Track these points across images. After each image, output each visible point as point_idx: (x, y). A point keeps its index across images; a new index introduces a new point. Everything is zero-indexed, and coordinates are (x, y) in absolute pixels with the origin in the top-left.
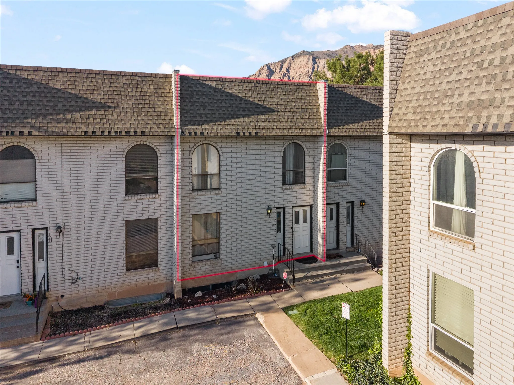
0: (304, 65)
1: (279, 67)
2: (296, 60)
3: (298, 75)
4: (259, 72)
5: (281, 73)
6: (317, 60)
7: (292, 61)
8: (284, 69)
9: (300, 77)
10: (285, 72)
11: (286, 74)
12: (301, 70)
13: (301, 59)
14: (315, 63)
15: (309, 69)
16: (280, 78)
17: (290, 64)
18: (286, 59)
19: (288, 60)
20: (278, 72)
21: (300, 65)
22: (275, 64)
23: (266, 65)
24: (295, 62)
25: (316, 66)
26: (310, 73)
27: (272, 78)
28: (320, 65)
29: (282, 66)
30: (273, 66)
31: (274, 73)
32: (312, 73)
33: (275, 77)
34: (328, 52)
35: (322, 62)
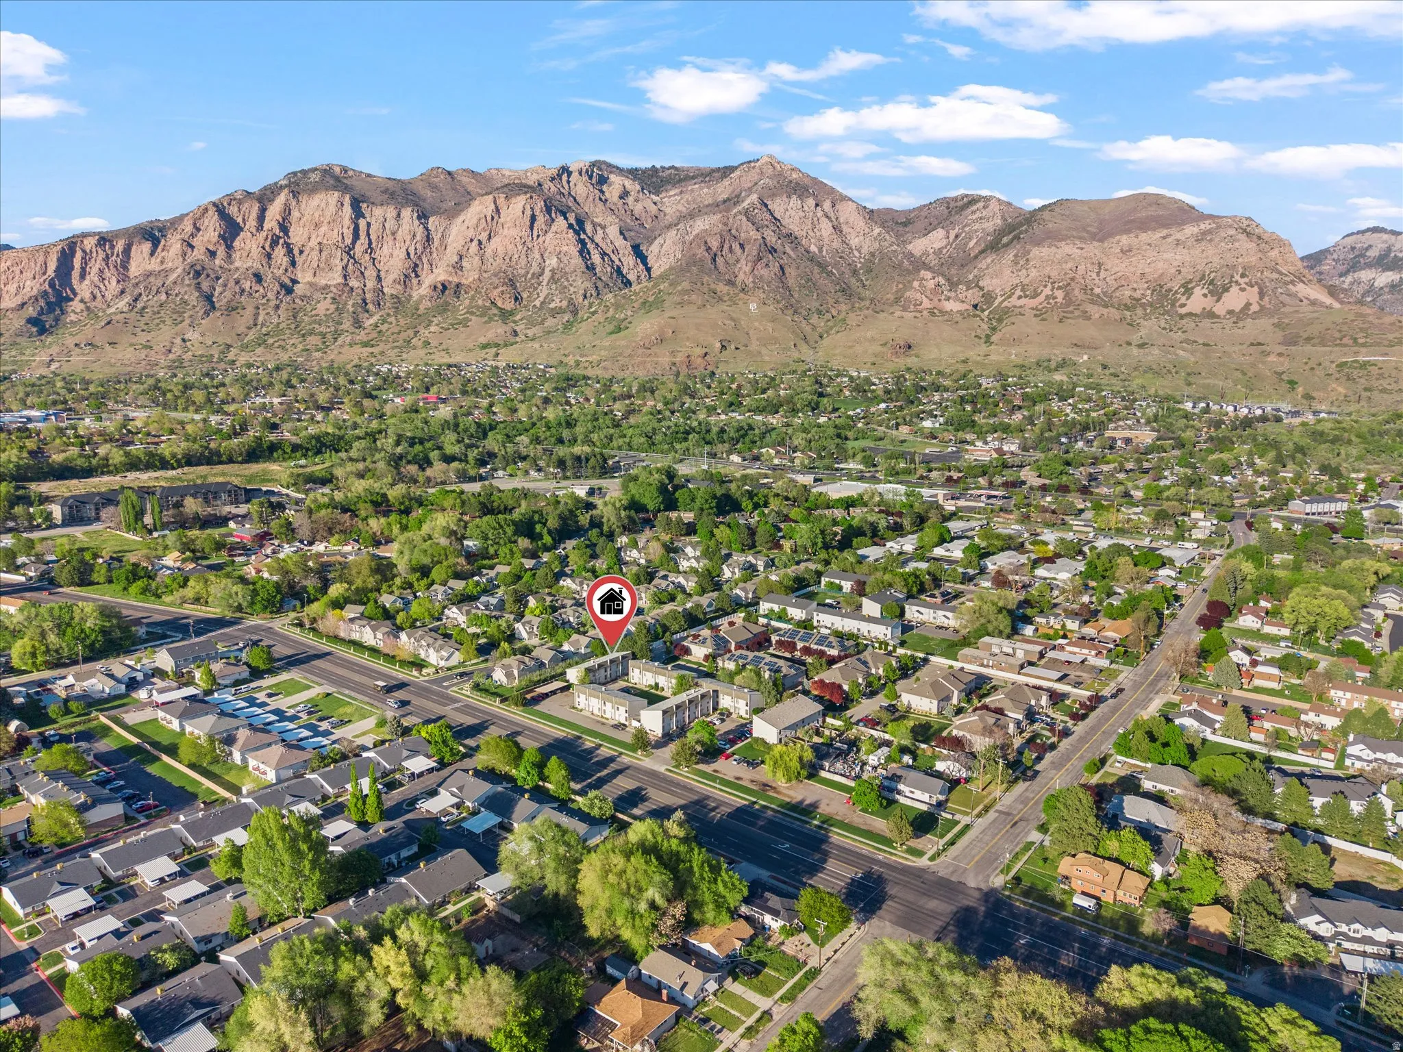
0: (328, 218)
1: (254, 214)
2: (304, 198)
3: (313, 243)
4: (195, 225)
5: (264, 234)
6: (364, 205)
7: (294, 203)
8: (271, 223)
9: (321, 251)
10: (277, 231)
11: (279, 237)
12: (322, 230)
13: (317, 198)
14: (358, 214)
15: (345, 230)
16: (263, 248)
17: (287, 212)
19: (280, 195)
20: (253, 230)
21: (317, 214)
23: (214, 204)
24: (303, 206)
25: (362, 223)
26: (348, 241)
27: (236, 244)
28: (373, 222)
29: (263, 210)
30: (236, 209)
31: (241, 229)
32: (354, 242)
33: (248, 242)
34: (390, 185)
35: (377, 215)
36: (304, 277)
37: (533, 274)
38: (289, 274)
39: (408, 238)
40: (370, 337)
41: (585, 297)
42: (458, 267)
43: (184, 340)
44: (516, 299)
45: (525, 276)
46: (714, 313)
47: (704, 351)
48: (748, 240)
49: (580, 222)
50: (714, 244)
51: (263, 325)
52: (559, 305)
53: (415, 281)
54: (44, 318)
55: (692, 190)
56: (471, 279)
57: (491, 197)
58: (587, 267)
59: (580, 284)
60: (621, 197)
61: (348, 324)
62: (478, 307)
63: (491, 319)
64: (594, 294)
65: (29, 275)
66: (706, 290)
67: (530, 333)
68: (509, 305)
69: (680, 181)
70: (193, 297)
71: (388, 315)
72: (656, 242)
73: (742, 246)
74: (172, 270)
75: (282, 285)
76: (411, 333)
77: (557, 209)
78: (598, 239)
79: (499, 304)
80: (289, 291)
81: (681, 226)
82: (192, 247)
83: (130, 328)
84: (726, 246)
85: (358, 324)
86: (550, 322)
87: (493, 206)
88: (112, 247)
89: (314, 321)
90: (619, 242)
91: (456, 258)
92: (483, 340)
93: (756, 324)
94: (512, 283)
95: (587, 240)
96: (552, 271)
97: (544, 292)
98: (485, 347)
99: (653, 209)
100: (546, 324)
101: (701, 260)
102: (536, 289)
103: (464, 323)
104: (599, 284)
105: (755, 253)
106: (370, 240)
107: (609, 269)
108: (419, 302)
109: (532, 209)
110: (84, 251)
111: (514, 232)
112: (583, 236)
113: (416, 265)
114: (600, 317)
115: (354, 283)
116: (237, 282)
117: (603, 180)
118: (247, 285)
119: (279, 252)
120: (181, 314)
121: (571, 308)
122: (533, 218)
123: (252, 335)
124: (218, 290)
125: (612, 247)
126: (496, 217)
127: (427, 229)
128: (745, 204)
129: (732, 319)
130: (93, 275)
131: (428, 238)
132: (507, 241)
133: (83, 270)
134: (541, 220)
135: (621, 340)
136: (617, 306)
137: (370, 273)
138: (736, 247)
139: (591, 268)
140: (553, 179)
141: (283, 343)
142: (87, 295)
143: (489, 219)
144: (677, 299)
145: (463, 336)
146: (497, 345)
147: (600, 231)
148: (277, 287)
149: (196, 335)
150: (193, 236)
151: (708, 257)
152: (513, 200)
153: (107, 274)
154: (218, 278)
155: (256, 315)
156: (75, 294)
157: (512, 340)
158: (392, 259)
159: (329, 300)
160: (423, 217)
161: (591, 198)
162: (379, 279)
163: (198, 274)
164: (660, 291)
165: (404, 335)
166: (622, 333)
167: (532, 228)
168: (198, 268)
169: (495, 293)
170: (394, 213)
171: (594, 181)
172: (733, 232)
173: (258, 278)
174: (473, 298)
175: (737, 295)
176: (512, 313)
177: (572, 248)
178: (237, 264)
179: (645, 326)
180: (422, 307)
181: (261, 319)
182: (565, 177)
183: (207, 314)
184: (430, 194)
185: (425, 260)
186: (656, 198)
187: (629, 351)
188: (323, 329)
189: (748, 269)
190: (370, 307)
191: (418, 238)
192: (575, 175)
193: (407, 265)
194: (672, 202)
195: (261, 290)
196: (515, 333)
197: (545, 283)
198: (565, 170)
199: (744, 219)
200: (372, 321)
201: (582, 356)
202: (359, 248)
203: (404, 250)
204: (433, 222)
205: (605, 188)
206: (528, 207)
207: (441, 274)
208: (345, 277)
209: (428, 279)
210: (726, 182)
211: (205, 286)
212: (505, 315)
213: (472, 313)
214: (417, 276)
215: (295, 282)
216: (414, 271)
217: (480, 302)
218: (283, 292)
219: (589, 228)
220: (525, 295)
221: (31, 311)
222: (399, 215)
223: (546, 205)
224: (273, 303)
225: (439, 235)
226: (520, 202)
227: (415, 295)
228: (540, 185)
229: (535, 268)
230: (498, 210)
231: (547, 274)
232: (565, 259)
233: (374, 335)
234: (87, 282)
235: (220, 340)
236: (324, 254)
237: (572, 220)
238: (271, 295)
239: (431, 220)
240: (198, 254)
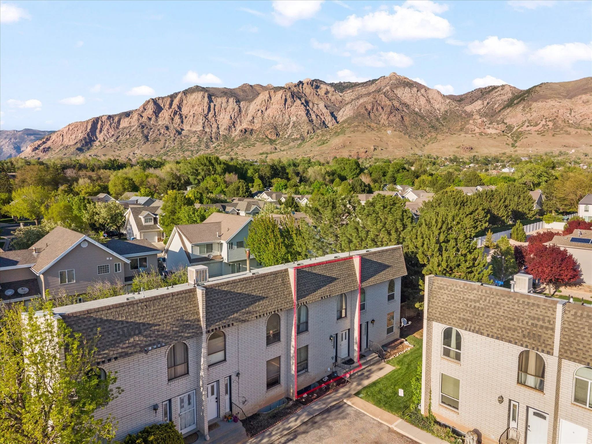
0: (198, 103)
1: (168, 103)
2: (188, 95)
3: (191, 113)
4: (144, 108)
5: (171, 110)
6: (213, 97)
7: (184, 97)
8: (175, 106)
9: (194, 117)
10: (177, 109)
11: (177, 112)
12: (195, 108)
13: (194, 95)
14: (211, 101)
15: (205, 108)
16: (170, 116)
17: (181, 101)
18: (177, 94)
19: (179, 96)
20: (167, 109)
21: (193, 102)
22: (163, 98)
23: (153, 99)
24: (188, 98)
25: (212, 105)
26: (206, 112)
27: (160, 115)
28: (217, 104)
29: (172, 101)
30: (161, 101)
31: (163, 109)
32: (208, 113)
33: (165, 114)
34: (225, 90)
35: (218, 101)
36: (186, 127)
37: (285, 124)
38: (180, 126)
39: (231, 110)
40: (212, 152)
41: (308, 133)
42: (252, 122)
43: (134, 154)
44: (277, 135)
45: (281, 125)
46: (370, 135)
47: (365, 150)
48: (386, 106)
49: (307, 102)
50: (369, 107)
51: (167, 147)
52: (296, 137)
53: (233, 129)
54: (83, 148)
55: (358, 90)
56: (257, 127)
57: (267, 92)
58: (310, 121)
59: (306, 128)
60: (325, 94)
61: (203, 146)
62: (260, 138)
63: (265, 143)
64: (312, 132)
65: (80, 131)
66: (365, 126)
67: (282, 149)
68: (274, 137)
69: (352, 87)
70: (140, 136)
71: (221, 143)
72: (341, 110)
73: (382, 108)
74: (133, 126)
75: (177, 131)
76: (230, 149)
77: (297, 96)
78: (315, 109)
79: (269, 137)
80: (180, 133)
81: (353, 102)
82: (142, 117)
83: (113, 149)
84: (375, 108)
85: (207, 147)
86: (292, 144)
87: (268, 95)
88: (113, 120)
89: (189, 146)
90: (324, 110)
91: (251, 118)
92: (261, 152)
93: (391, 139)
94: (275, 128)
95: (310, 110)
96: (294, 123)
97: (289, 131)
98: (261, 154)
99: (340, 99)
100: (290, 145)
101: (363, 114)
102: (286, 130)
103: (254, 145)
104: (315, 128)
105: (389, 110)
106: (215, 112)
107: (319, 122)
108: (235, 137)
109: (286, 96)
110: (102, 122)
111: (277, 106)
112: (308, 108)
113: (234, 122)
114: (314, 140)
115: (207, 130)
116: (159, 130)
117: (317, 87)
118: (162, 131)
119: (177, 117)
120: (134, 143)
121: (302, 138)
122: (286, 100)
123: (162, 152)
124: (151, 133)
125: (321, 113)
126: (269, 100)
127: (240, 107)
128: (384, 91)
129: (379, 137)
130: (105, 132)
131: (240, 111)
132: (274, 110)
133: (101, 129)
134: (289, 101)
135: (324, 147)
136: (323, 135)
137: (215, 126)
138: (380, 108)
139: (311, 121)
140: (295, 86)
141: (174, 154)
142: (102, 139)
143: (266, 101)
144: (352, 129)
145: (253, 150)
146: (267, 153)
147: (316, 106)
148: (175, 132)
149: (139, 151)
150: (143, 112)
151: (366, 113)
152: (277, 93)
153: (110, 131)
154: (151, 129)
155: (165, 143)
156: (97, 139)
157: (274, 151)
158: (224, 120)
159: (196, 137)
160: (238, 101)
161: (312, 94)
162: (218, 128)
163: (143, 127)
164: (343, 127)
165: (226, 151)
166: (325, 145)
167: (285, 104)
168: (143, 124)
169: (268, 132)
170: (226, 100)
171: (314, 87)
172: (378, 102)
173: (167, 128)
174: (258, 134)
175: (381, 127)
176: (275, 141)
177: (303, 112)
178: (159, 123)
179: (336, 141)
180: (235, 139)
181: (167, 145)
182: (301, 85)
183: (145, 143)
184: (242, 94)
185: (238, 120)
186: (341, 94)
187: (328, 151)
188: (192, 149)
189: (385, 118)
190: (214, 140)
191: (236, 110)
192: (305, 85)
193: (230, 122)
194: (348, 95)
195: (168, 133)
196: (276, 149)
197: (290, 128)
198: (301, 82)
199: (383, 96)
200: (214, 146)
201: (305, 155)
202: (210, 115)
203: (229, 116)
204: (242, 104)
205: (318, 90)
206: (284, 95)
207: (245, 126)
208: (203, 127)
209: (239, 128)
210: (373, 85)
211: (145, 132)
212: (272, 142)
213: (257, 141)
214: (234, 127)
215: (182, 130)
216: (233, 125)
217: (261, 136)
218: (177, 134)
219: (311, 105)
220: (281, 133)
221: (79, 145)
222: (228, 101)
223: (292, 94)
224: (172, 139)
225: (245, 109)
226: (280, 93)
227: (233, 135)
228: (290, 88)
229: (286, 122)
230: (270, 98)
231: (291, 124)
232: (299, 118)
233: (214, 151)
234: (102, 134)
235: (149, 153)
236: (195, 118)
237: (303, 101)
238: (172, 135)
239: (241, 103)
240: (144, 119)
